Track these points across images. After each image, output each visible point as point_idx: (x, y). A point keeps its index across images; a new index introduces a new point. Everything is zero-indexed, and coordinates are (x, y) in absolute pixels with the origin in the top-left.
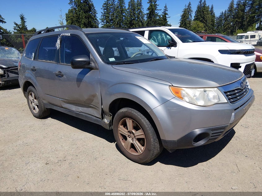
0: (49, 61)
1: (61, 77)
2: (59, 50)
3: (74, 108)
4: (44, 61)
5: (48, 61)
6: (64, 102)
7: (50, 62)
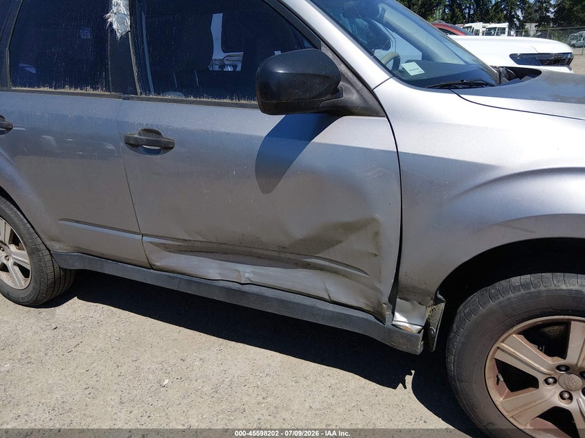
0: (72, 90)
1: (157, 152)
2: (124, 38)
3: (212, 270)
4: (46, 89)
5: (67, 90)
6: (167, 248)
7: (79, 91)
